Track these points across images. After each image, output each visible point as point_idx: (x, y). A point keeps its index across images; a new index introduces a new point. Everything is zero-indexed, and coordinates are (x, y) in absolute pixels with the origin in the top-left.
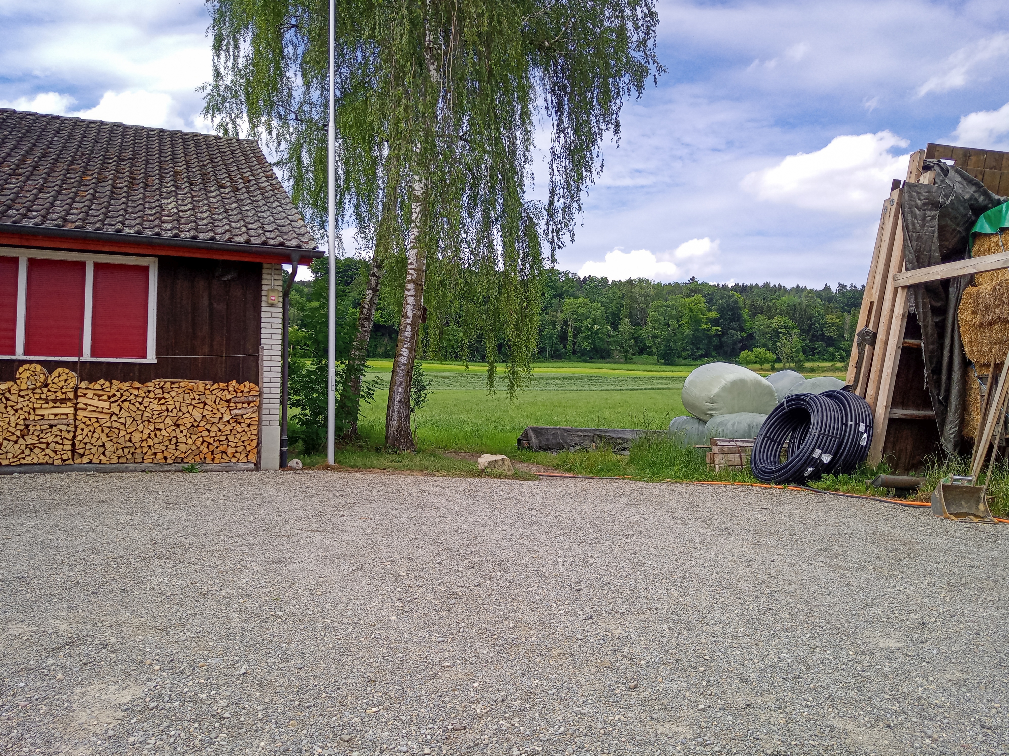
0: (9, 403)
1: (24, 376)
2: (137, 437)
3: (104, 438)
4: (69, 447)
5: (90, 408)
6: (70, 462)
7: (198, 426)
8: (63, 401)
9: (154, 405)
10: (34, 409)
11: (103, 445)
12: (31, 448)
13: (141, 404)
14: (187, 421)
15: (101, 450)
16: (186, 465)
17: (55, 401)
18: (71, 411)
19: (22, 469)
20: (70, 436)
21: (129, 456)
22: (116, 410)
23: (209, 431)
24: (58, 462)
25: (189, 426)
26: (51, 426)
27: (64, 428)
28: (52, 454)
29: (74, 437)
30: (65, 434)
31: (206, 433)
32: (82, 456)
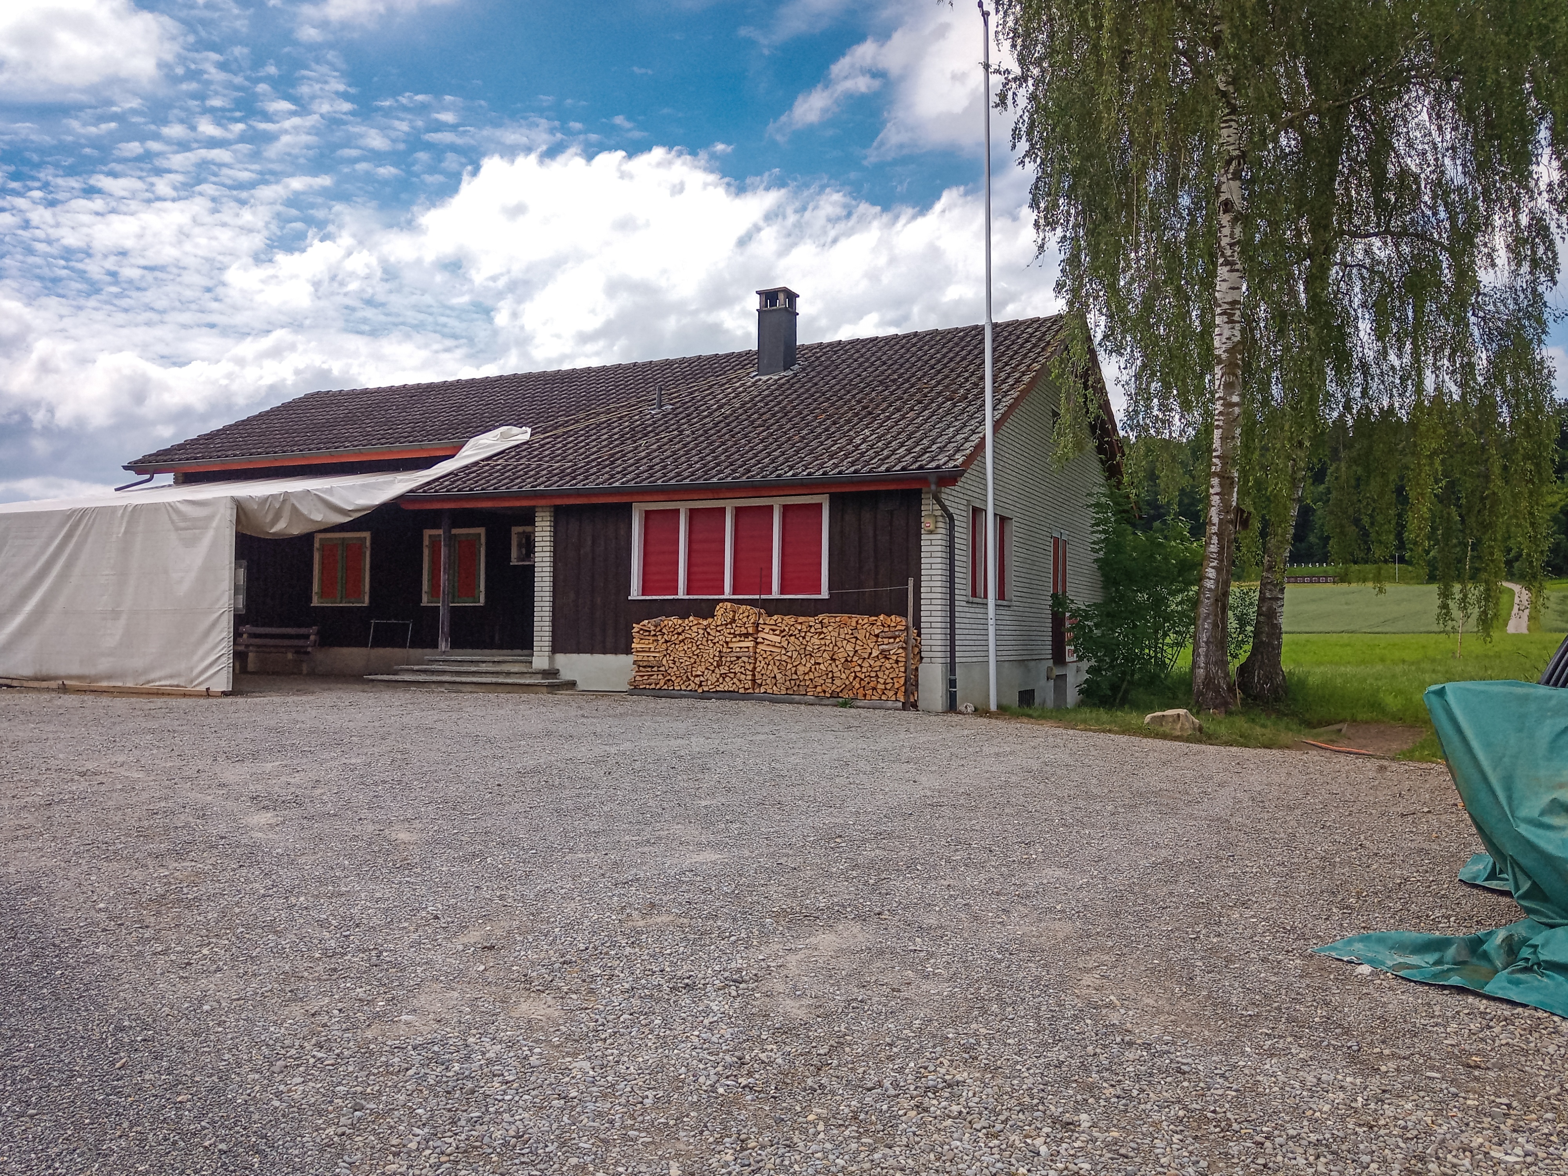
0: (710, 638)
1: (719, 613)
2: (801, 669)
3: (776, 671)
4: (750, 677)
5: (766, 642)
6: (750, 691)
7: (851, 661)
8: (747, 635)
9: (815, 640)
10: (727, 643)
11: (775, 677)
12: (724, 676)
13: (804, 638)
14: (841, 655)
15: (774, 681)
16: (840, 700)
17: (740, 635)
18: (751, 644)
19: (718, 695)
20: (750, 667)
21: (795, 688)
22: (785, 644)
23: (861, 667)
24: (742, 691)
25: (843, 660)
26: (738, 658)
27: (746, 659)
28: (738, 683)
29: (755, 668)
30: (747, 666)
31: (858, 669)
32: (761, 685)
